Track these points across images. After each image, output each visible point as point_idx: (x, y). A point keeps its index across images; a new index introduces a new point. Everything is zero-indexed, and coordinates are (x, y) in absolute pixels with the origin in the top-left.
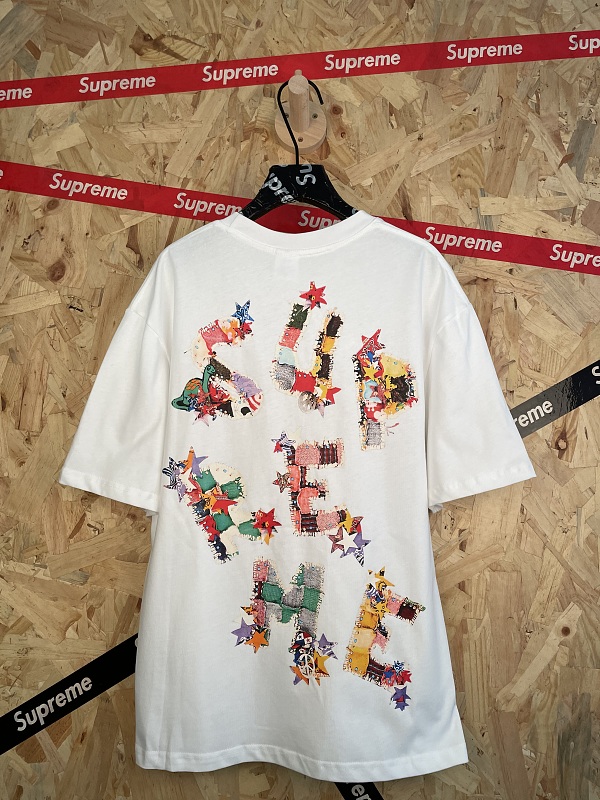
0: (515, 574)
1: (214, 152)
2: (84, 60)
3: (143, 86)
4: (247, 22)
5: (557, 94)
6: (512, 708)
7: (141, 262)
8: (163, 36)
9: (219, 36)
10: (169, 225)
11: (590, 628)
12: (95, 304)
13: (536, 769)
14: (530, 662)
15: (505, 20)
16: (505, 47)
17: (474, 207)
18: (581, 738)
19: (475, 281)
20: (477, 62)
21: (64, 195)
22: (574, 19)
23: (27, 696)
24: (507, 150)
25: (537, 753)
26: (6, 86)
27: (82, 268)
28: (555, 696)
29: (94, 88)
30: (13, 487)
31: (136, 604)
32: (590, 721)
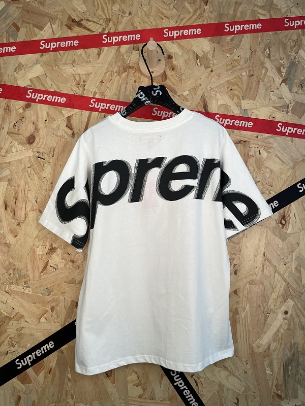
0: (261, 286)
1: (109, 79)
2: (42, 32)
3: (72, 45)
4: (124, 13)
5: (279, 48)
6: (261, 350)
7: (73, 134)
8: (82, 20)
9: (110, 20)
10: (87, 116)
11: (298, 311)
12: (51, 156)
13: (273, 380)
14: (269, 328)
15: (253, 11)
16: (253, 25)
17: (239, 105)
18: (294, 364)
19: (240, 142)
20: (239, 32)
21: (34, 101)
22: (287, 11)
23: (22, 351)
24: (255, 76)
25: (273, 372)
26: (2, 45)
27: (44, 138)
28: (281, 344)
29: (48, 46)
30: (12, 248)
31: (75, 304)
32: (299, 356)
